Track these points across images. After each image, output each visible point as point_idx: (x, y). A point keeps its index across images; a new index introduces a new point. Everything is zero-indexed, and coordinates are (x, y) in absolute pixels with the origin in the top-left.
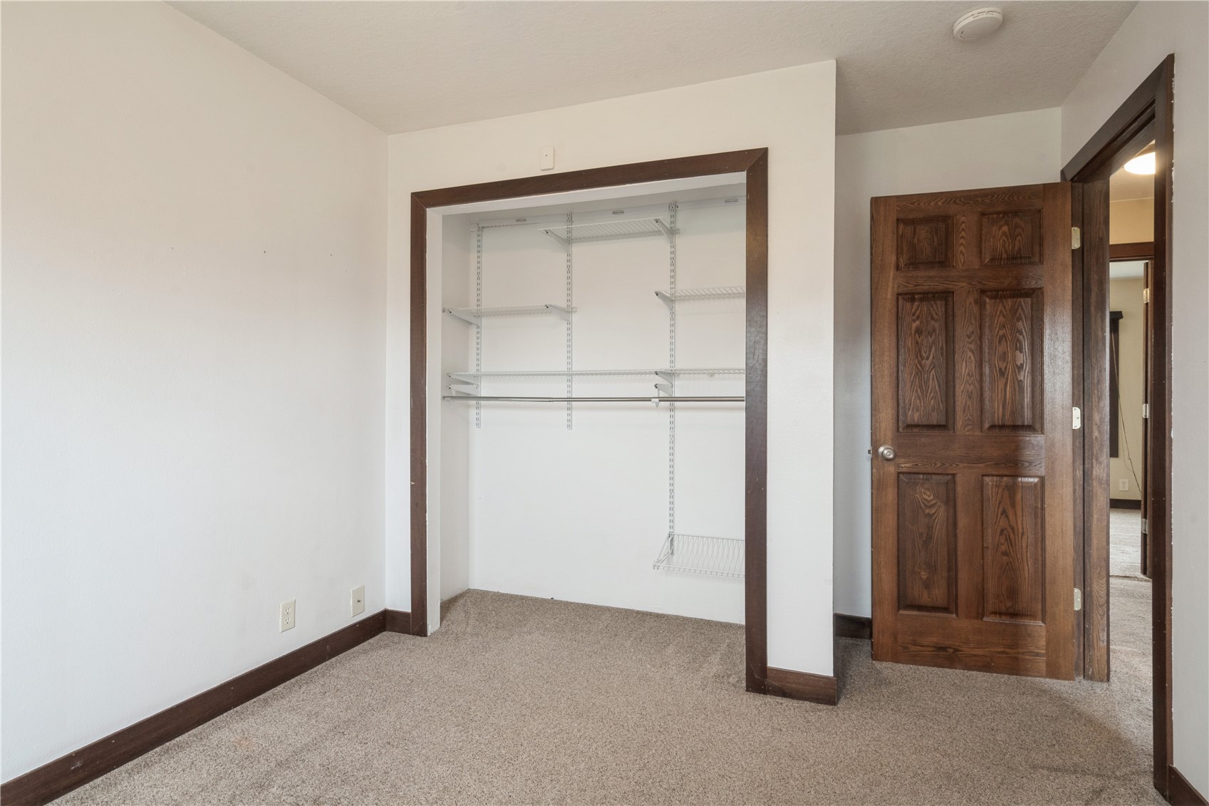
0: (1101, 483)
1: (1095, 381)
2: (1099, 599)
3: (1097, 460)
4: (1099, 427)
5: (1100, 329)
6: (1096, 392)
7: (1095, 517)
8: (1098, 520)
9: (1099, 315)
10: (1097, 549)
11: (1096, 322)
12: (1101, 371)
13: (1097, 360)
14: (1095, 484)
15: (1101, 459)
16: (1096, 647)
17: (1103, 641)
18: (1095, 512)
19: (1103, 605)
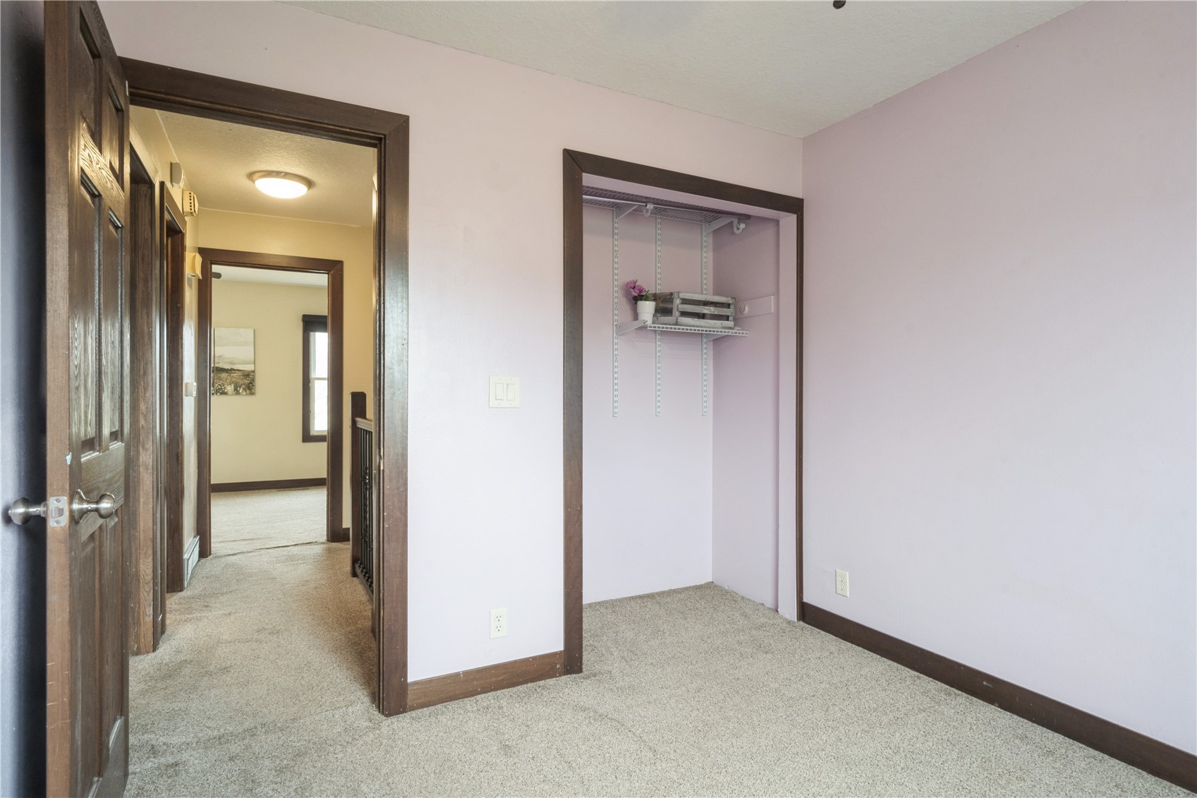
0: (147, 469)
1: (142, 373)
2: (146, 577)
3: (143, 447)
4: (145, 416)
5: (146, 324)
6: (142, 383)
7: (142, 500)
8: (144, 503)
9: (145, 311)
10: (144, 531)
11: (142, 317)
12: (147, 364)
13: (143, 354)
14: (141, 470)
15: (147, 446)
16: (142, 622)
17: (150, 616)
18: (141, 496)
19: (149, 582)
